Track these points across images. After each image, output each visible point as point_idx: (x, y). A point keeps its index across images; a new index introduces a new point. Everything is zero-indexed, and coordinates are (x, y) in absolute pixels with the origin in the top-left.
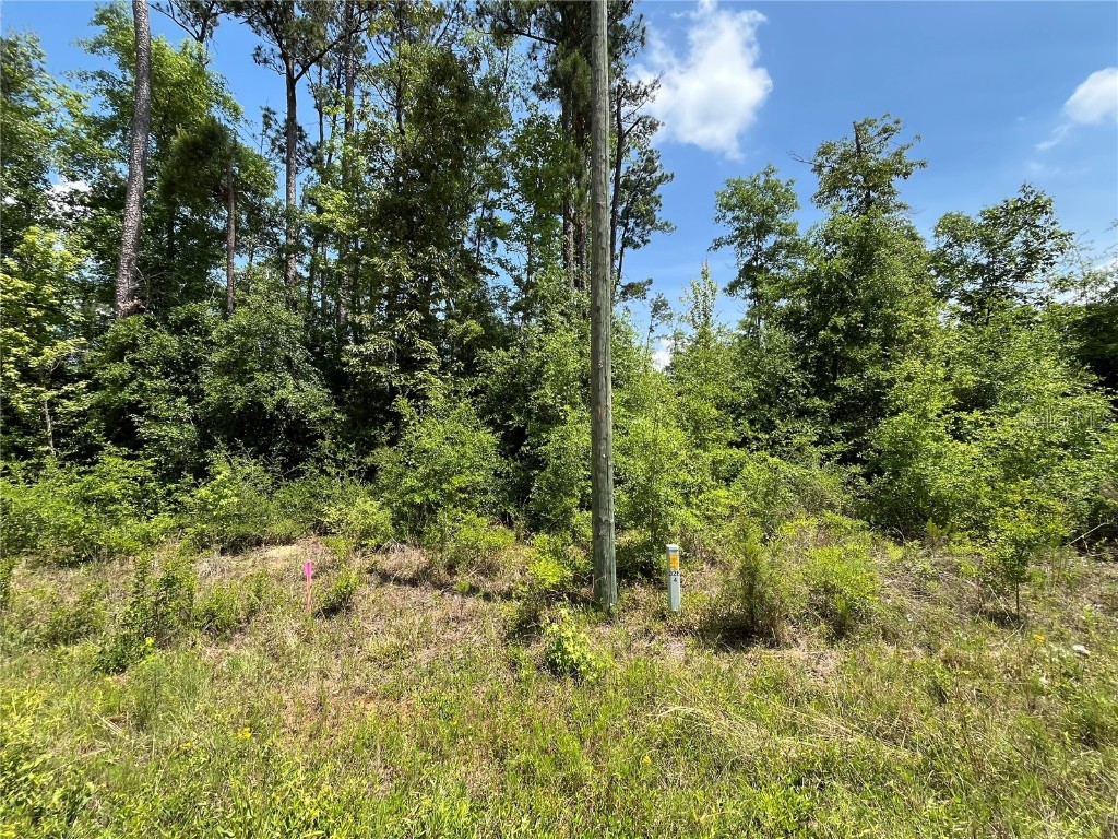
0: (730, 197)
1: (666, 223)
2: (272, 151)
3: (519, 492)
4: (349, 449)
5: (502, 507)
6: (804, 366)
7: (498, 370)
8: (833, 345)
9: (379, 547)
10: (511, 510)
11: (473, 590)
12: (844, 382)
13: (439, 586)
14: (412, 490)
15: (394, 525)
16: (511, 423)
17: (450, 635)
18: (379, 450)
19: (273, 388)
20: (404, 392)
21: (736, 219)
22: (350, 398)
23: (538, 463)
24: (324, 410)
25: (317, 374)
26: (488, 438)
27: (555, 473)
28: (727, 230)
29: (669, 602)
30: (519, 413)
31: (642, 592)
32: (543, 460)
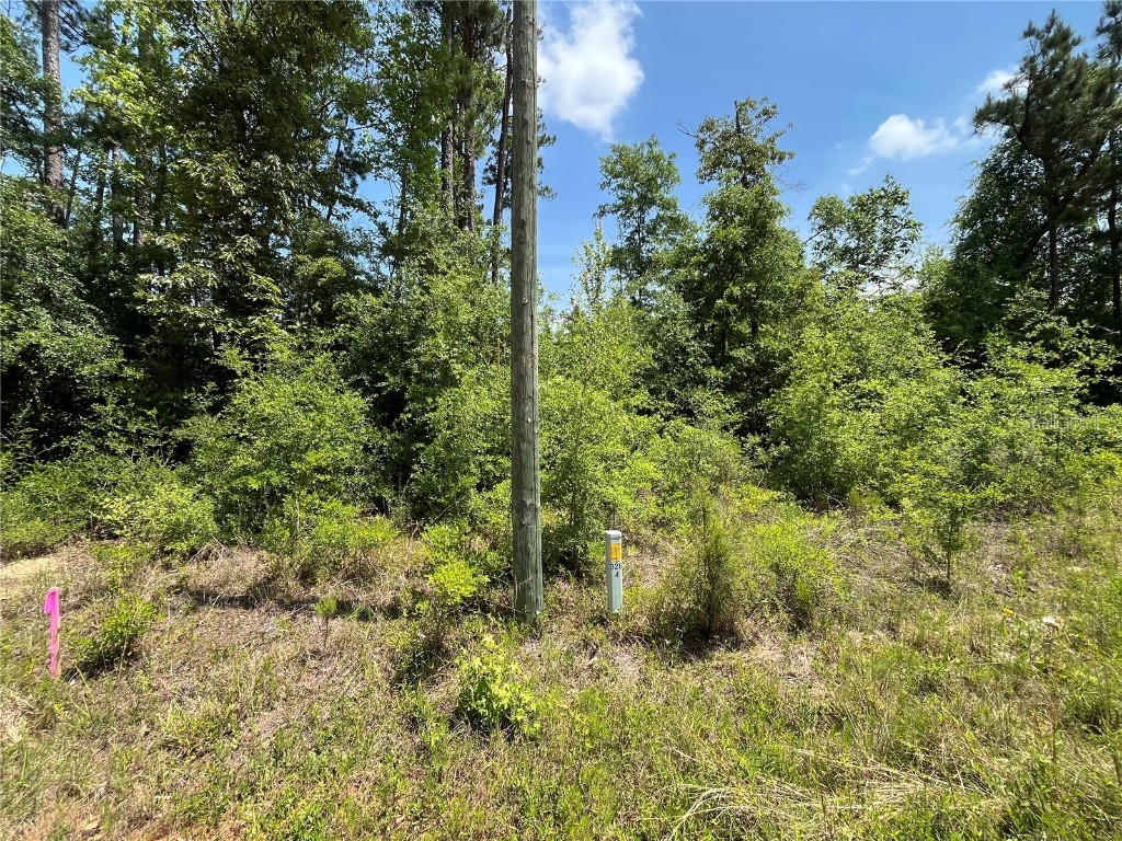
0: (615, 163)
1: (547, 188)
2: (28, 18)
3: (397, 470)
4: (148, 419)
5: (374, 491)
6: (700, 335)
7: (367, 319)
8: (728, 314)
9: (193, 552)
10: (387, 494)
11: (343, 608)
12: (739, 353)
13: (291, 605)
14: (246, 471)
15: (218, 521)
16: (384, 384)
17: (309, 682)
18: (194, 419)
19: (15, 328)
20: (232, 340)
21: (621, 187)
22: (148, 348)
23: (422, 433)
24: (106, 363)
25: (96, 314)
26: (355, 402)
27: (446, 446)
28: (612, 198)
29: (610, 600)
30: (395, 374)
31: (565, 589)
32: (431, 430)
